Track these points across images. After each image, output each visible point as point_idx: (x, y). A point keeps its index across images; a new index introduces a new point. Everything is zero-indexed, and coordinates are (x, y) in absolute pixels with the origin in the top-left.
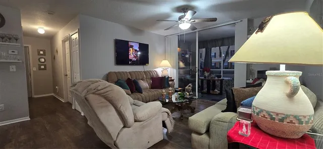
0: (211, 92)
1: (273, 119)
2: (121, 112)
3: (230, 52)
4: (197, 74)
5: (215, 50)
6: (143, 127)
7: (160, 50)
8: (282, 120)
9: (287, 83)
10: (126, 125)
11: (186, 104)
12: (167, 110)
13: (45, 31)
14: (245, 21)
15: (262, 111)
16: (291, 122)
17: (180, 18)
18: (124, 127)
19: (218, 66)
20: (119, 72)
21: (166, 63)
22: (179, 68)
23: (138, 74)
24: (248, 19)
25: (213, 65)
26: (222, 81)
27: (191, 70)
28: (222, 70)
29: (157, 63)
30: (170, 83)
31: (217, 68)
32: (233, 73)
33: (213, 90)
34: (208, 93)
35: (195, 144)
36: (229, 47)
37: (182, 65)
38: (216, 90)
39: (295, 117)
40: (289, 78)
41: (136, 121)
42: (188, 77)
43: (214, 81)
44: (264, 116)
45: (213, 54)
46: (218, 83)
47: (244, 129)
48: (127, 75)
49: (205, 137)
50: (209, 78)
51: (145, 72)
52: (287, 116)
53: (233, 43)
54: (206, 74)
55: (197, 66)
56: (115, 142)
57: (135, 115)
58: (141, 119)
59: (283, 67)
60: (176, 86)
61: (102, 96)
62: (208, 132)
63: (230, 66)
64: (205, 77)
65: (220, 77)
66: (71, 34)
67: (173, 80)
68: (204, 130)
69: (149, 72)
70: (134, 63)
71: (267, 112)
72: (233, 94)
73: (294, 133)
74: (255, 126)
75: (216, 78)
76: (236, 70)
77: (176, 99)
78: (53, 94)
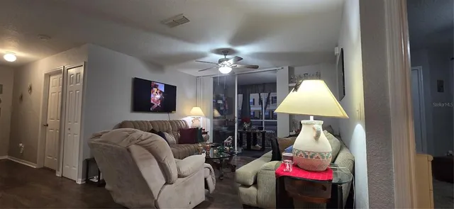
0: (252, 147)
1: (307, 156)
2: (165, 165)
3: (271, 99)
4: (236, 125)
5: (254, 96)
6: (186, 184)
7: (190, 93)
8: (312, 157)
9: (314, 129)
10: (168, 181)
11: (226, 160)
12: (209, 165)
13: (17, 57)
14: (286, 69)
15: (299, 151)
16: (318, 158)
17: (220, 61)
18: (166, 184)
19: (257, 115)
20: (137, 122)
21: (197, 110)
22: (214, 118)
23: (163, 125)
24: (289, 67)
25: (252, 114)
26: (264, 133)
27: (227, 120)
28: (264, 120)
29: (186, 111)
30: (204, 136)
31: (257, 119)
32: (275, 124)
33: (254, 145)
34: (248, 148)
35: (242, 197)
36: (269, 94)
37: (217, 113)
38: (257, 145)
39: (320, 153)
40: (314, 126)
41: (179, 176)
42: (224, 129)
43: (255, 134)
44: (301, 155)
45: (251, 101)
46: (259, 137)
47: (288, 167)
48: (148, 125)
49: (252, 189)
50: (250, 131)
51: (171, 122)
52: (315, 153)
53: (275, 91)
54: (246, 126)
55: (236, 115)
56: (156, 201)
57: (178, 169)
58: (185, 174)
59: (312, 118)
60: (210, 140)
61: (144, 147)
62: (255, 184)
63: (271, 117)
64: (245, 129)
65: (262, 128)
66: (67, 67)
67: (206, 133)
68: (251, 182)
69: (177, 122)
70: (158, 110)
71: (303, 152)
72: (278, 144)
73: (320, 166)
74: (296, 166)
75: (258, 131)
76: (278, 121)
77: (214, 154)
78: (6, 157)
